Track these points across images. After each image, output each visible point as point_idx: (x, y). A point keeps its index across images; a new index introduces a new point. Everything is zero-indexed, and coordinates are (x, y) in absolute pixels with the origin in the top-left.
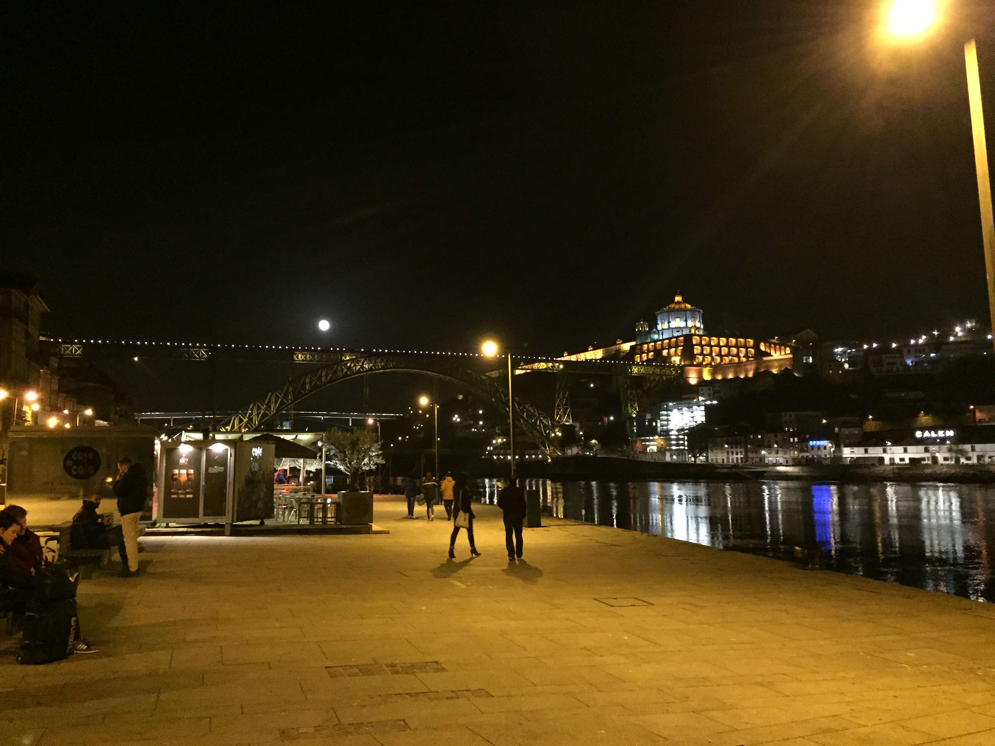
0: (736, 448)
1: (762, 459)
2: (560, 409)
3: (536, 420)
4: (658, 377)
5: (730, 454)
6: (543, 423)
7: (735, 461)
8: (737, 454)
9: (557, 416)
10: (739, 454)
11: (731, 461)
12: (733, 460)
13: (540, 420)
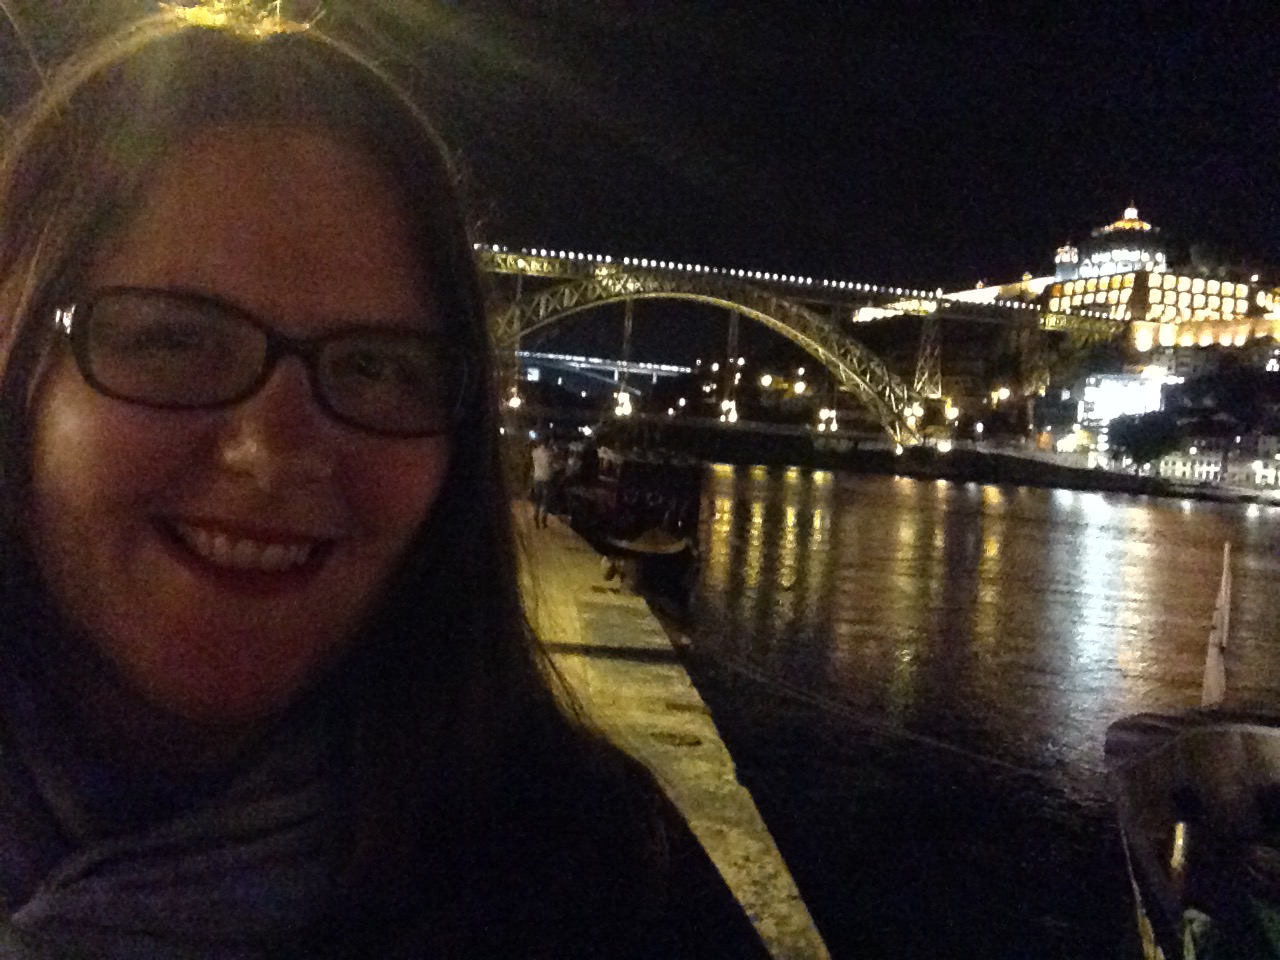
0: (1209, 456)
1: (1250, 477)
2: (923, 374)
3: (885, 388)
4: (1087, 334)
5: (1197, 465)
6: (895, 393)
7: (1204, 477)
8: (1209, 464)
9: (918, 383)
10: (1213, 465)
11: (1197, 475)
12: (1200, 475)
13: (890, 387)
